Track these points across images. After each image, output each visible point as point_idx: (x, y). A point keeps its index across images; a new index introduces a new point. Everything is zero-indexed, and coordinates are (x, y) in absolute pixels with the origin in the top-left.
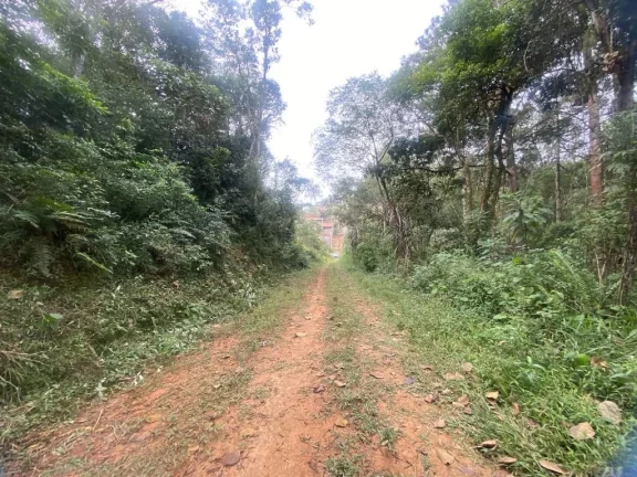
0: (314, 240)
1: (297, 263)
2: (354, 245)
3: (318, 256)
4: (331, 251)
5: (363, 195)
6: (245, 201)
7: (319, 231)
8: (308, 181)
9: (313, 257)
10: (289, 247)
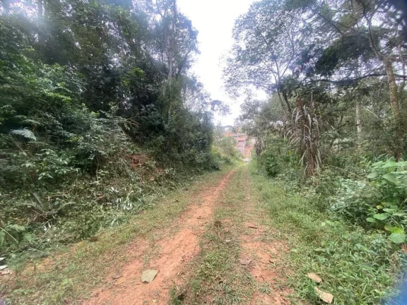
0: (231, 150)
1: (210, 166)
2: (258, 152)
3: (232, 160)
4: (243, 157)
5: (268, 114)
6: (158, 115)
7: (235, 143)
8: (220, 103)
9: (228, 162)
10: (203, 154)
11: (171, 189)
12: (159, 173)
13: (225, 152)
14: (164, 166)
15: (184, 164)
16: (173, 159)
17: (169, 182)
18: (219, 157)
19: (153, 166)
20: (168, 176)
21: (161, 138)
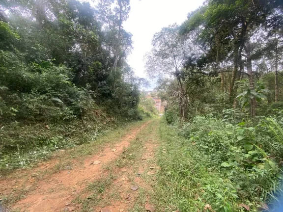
0: (151, 108)
1: (137, 117)
3: (151, 115)
4: (159, 113)
5: (173, 87)
6: (108, 88)
7: (154, 103)
8: (144, 79)
9: (148, 115)
10: (132, 110)
11: (115, 129)
12: (108, 120)
13: (147, 109)
14: (111, 116)
15: (122, 116)
16: (115, 112)
17: (114, 125)
18: (143, 112)
19: (105, 116)
20: (113, 122)
21: (109, 100)
